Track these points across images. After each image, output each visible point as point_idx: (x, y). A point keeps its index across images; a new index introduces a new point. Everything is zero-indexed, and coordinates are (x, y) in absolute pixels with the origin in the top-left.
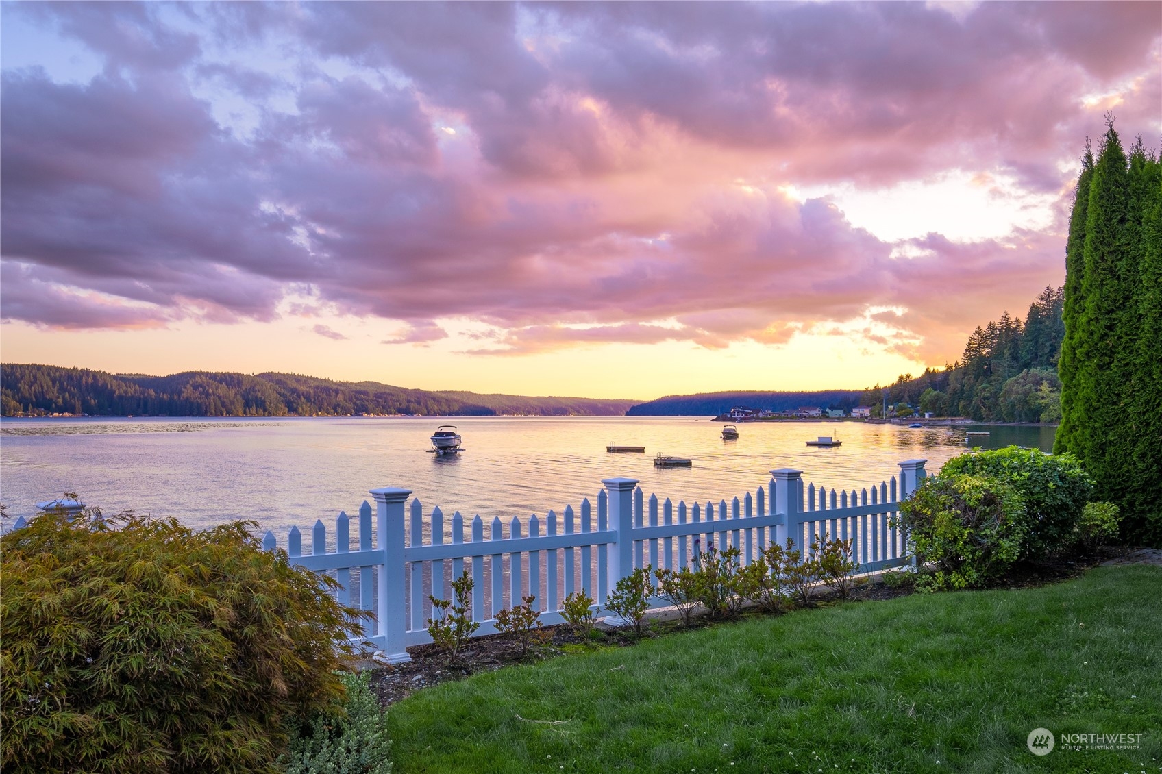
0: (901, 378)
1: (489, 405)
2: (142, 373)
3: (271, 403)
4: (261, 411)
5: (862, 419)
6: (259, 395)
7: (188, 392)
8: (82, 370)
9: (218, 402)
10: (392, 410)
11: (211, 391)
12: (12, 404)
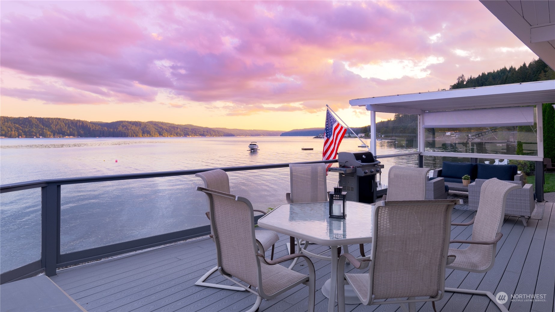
1: (232, 133)
2: (101, 121)
3: (152, 132)
4: (149, 135)
5: (361, 137)
6: (148, 129)
7: (120, 128)
8: (77, 120)
9: (132, 132)
10: (198, 135)
11: (129, 128)
12: (49, 133)
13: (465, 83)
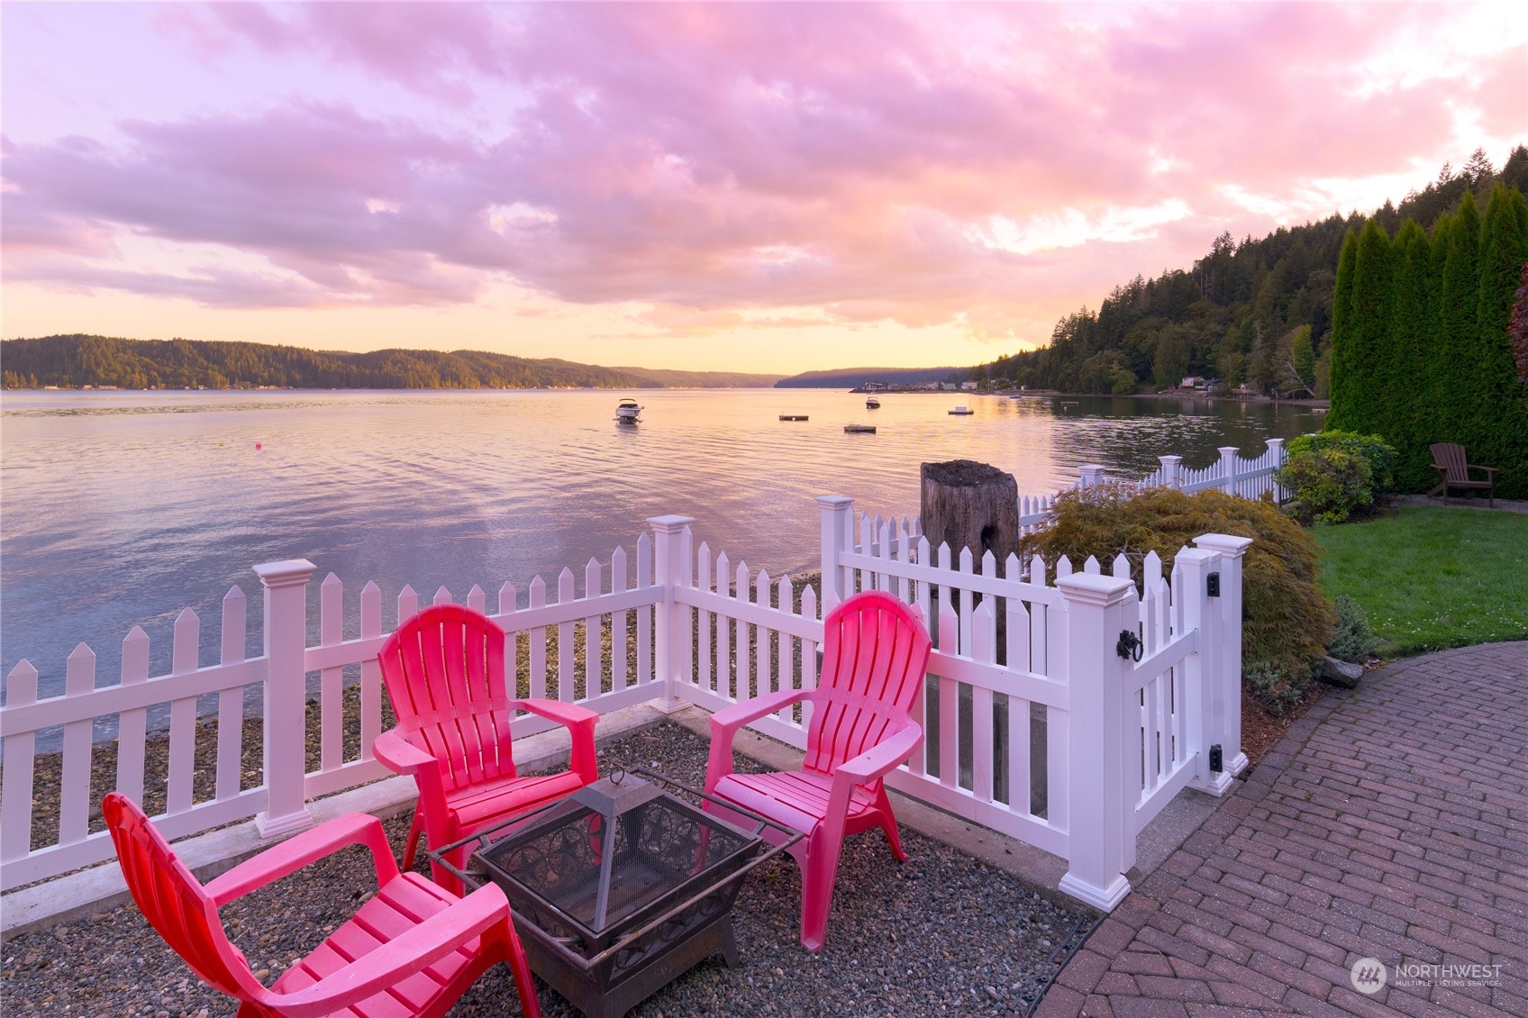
0: (1000, 358)
1: (658, 380)
2: (344, 350)
3: (465, 377)
4: (456, 384)
5: (970, 391)
6: (454, 370)
7: (388, 367)
8: (287, 348)
9: (417, 377)
10: (574, 383)
11: (409, 366)
12: (219, 377)
13: (1233, 254)
